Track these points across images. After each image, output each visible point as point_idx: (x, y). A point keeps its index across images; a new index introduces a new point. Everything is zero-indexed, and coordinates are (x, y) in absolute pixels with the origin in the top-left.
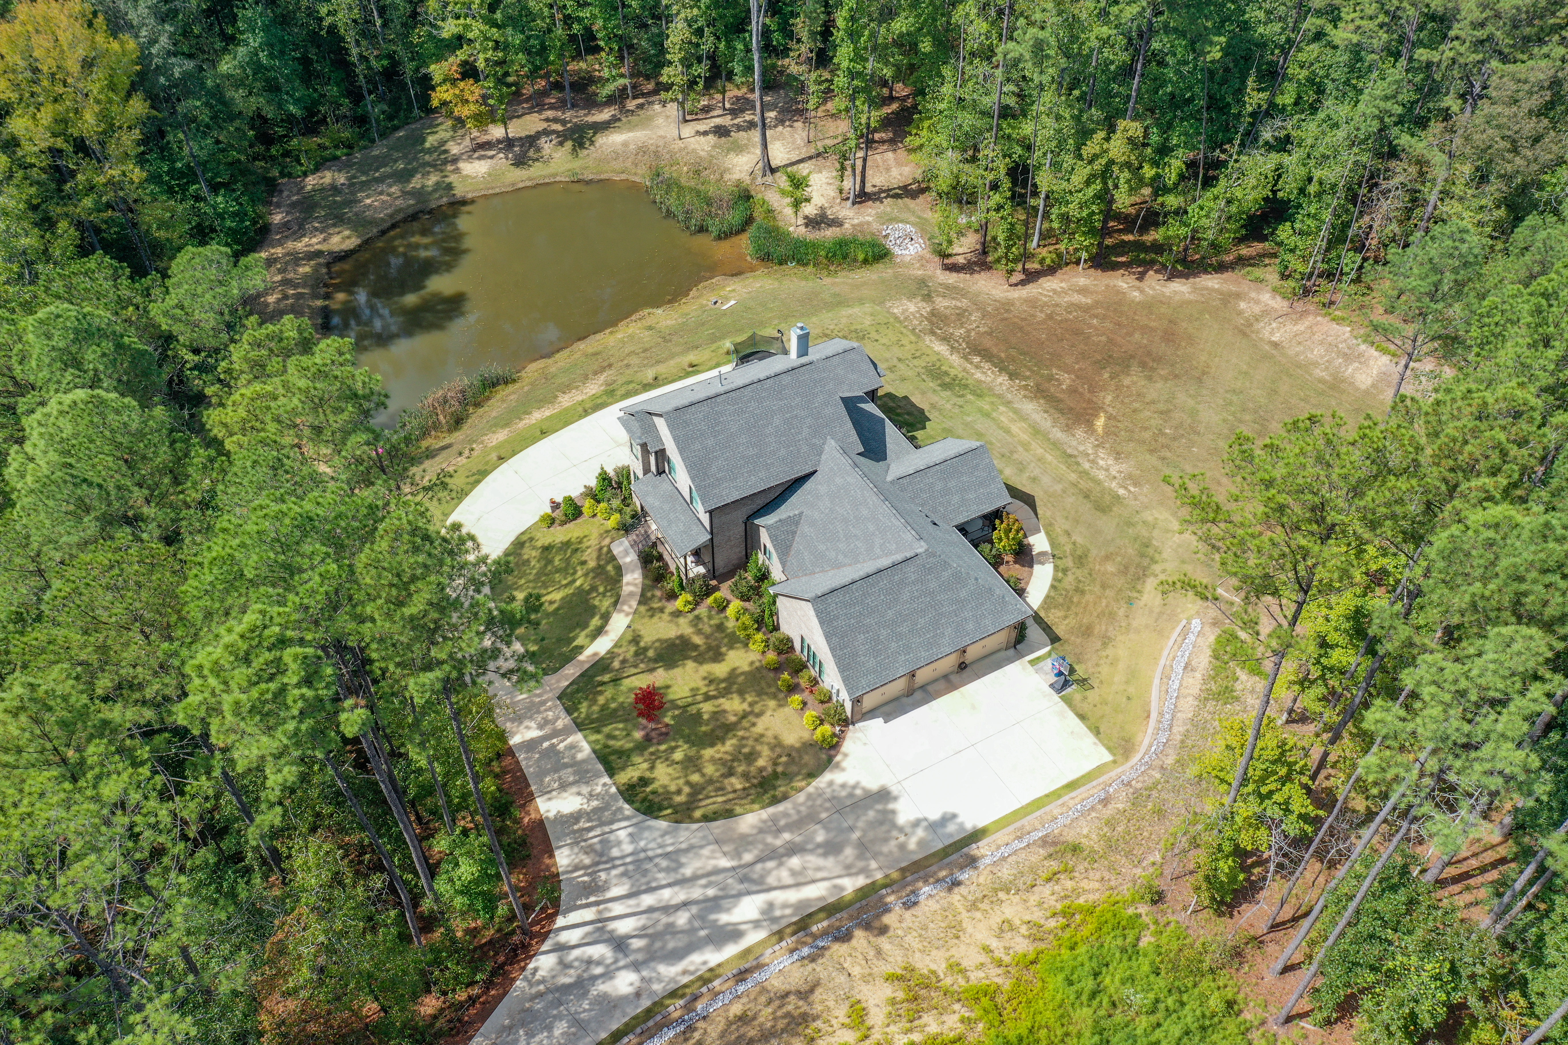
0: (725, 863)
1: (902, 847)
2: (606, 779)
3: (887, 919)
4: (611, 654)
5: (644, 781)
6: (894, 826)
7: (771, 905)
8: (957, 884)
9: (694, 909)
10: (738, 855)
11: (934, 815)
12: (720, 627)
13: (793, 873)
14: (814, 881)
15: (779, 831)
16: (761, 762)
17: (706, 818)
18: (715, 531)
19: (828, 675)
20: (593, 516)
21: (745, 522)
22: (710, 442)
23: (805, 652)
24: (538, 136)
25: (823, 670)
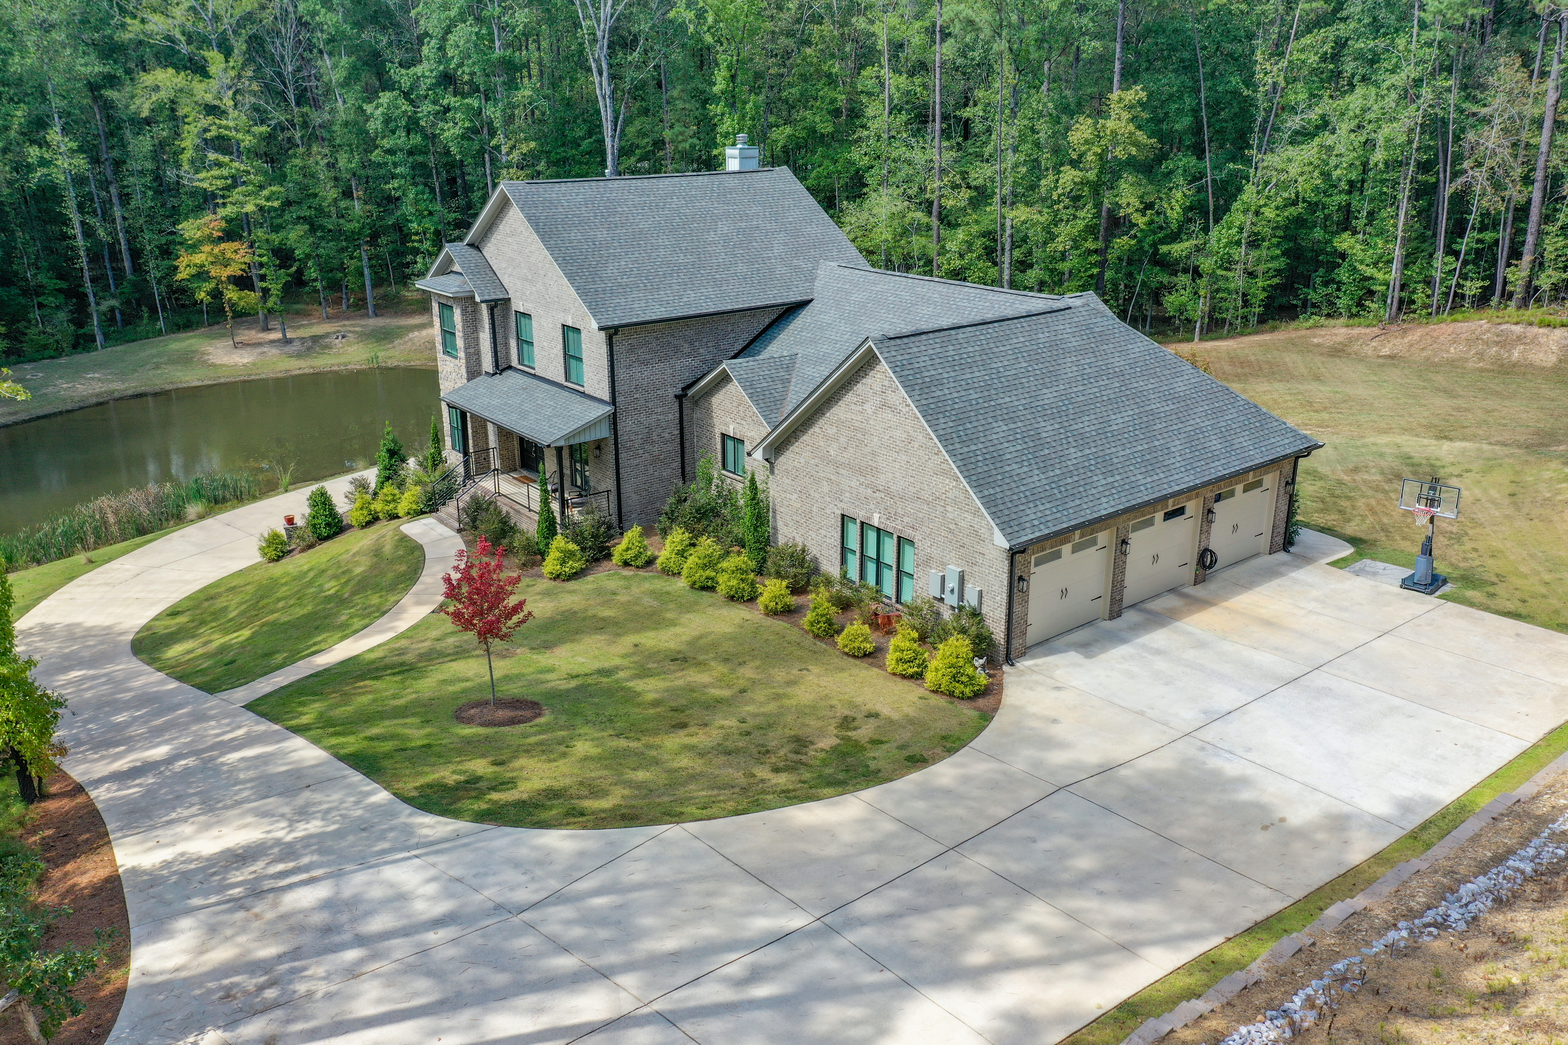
18: (620, 399)
19: (927, 562)
20: (369, 524)
21: (680, 398)
22: (601, 234)
23: (853, 562)
24: (327, 335)
25: (908, 567)
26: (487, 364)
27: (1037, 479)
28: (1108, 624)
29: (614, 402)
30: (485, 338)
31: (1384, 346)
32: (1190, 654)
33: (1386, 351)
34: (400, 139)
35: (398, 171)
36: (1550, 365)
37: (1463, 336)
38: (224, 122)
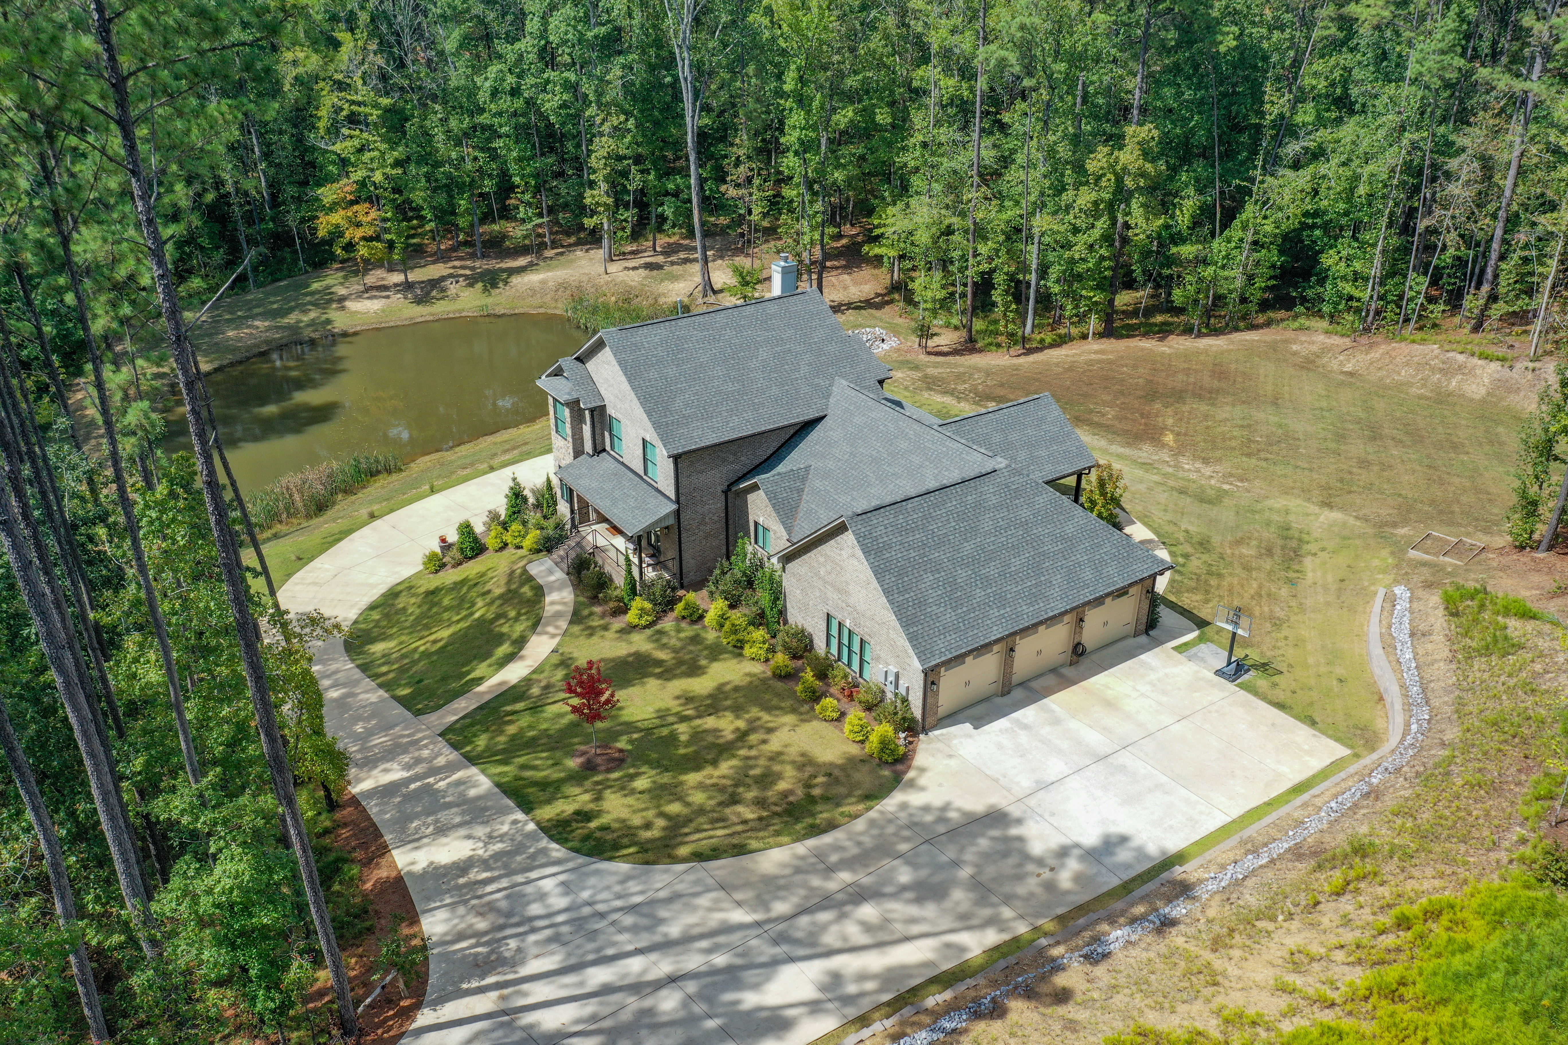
0: (739, 916)
1: (1050, 886)
2: (520, 816)
3: (1061, 980)
4: (527, 681)
5: (584, 816)
6: (1027, 857)
7: (836, 978)
8: (1168, 923)
9: (691, 987)
10: (761, 903)
12: (695, 639)
13: (867, 927)
14: (907, 939)
15: (830, 870)
16: (782, 786)
17: (699, 857)
18: (682, 499)
19: (878, 659)
20: (501, 549)
21: (726, 492)
22: (672, 371)
23: (834, 642)
24: (443, 278)
25: (867, 658)
26: (588, 447)
27: (949, 616)
28: (999, 700)
29: (678, 502)
30: (587, 429)
31: (1348, 361)
32: (1046, 730)
33: (1349, 367)
34: (505, 103)
35: (503, 130)
36: (1478, 397)
37: (1416, 359)
38: (354, 98)
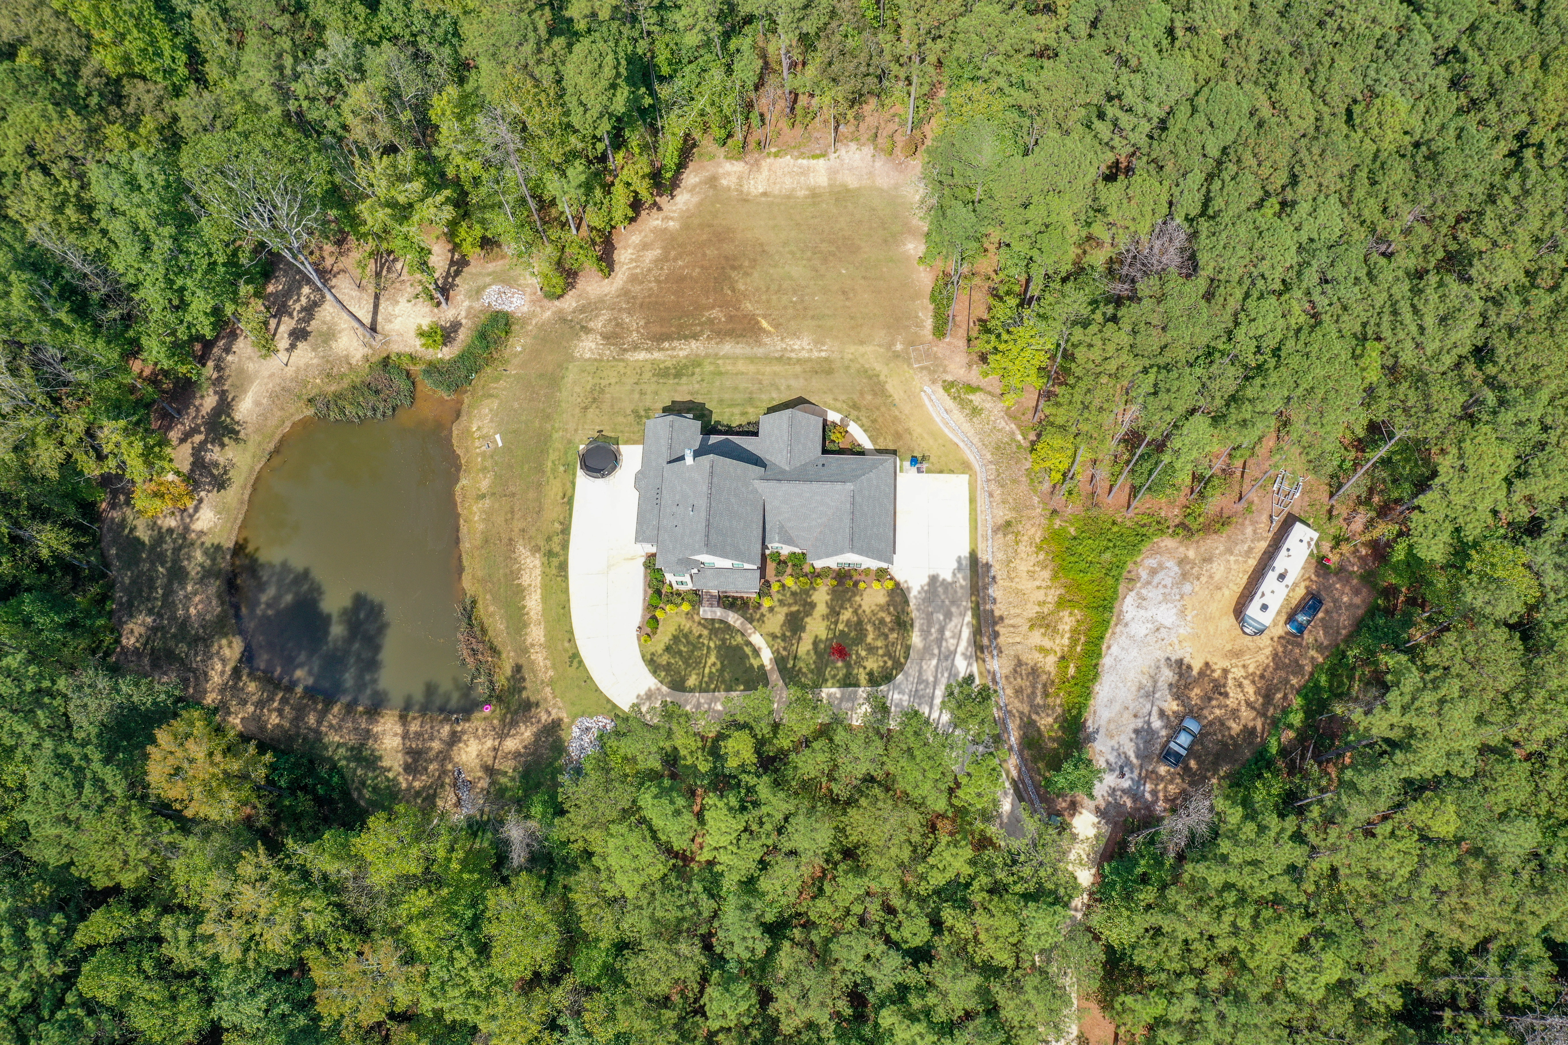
0: (934, 662)
1: (962, 587)
2: (861, 690)
3: (996, 614)
4: (776, 653)
5: (871, 674)
6: (951, 584)
7: (963, 654)
8: (994, 578)
10: (933, 655)
11: (955, 565)
13: (953, 637)
14: (960, 632)
15: (929, 632)
16: (888, 619)
17: (907, 658)
